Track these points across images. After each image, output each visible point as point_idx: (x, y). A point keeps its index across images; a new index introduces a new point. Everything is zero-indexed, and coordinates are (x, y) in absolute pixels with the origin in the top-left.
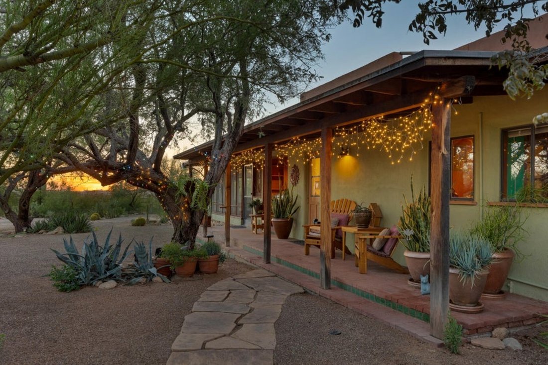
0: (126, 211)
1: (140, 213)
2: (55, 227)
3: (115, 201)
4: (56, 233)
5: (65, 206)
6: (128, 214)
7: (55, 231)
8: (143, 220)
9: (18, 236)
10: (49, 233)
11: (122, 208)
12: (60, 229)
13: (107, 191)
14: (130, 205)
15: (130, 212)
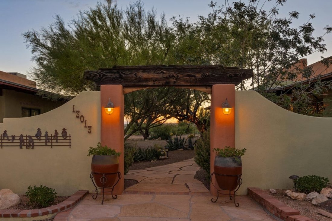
0: (185, 132)
1: (191, 133)
2: (158, 137)
3: (180, 128)
4: (159, 140)
5: (158, 130)
6: (186, 134)
7: (158, 139)
8: (193, 136)
9: (146, 140)
10: (156, 140)
11: (183, 131)
12: (160, 138)
13: (176, 123)
14: (187, 130)
15: (187, 133)
